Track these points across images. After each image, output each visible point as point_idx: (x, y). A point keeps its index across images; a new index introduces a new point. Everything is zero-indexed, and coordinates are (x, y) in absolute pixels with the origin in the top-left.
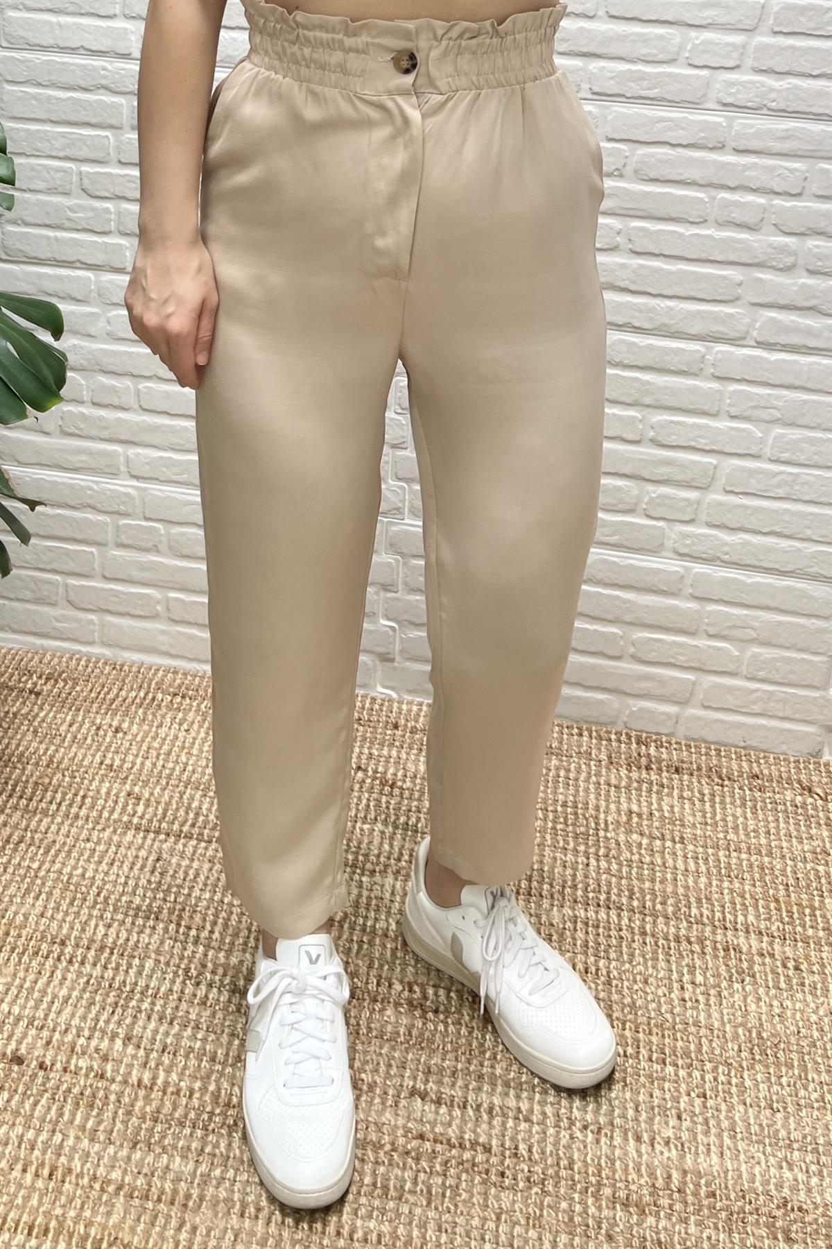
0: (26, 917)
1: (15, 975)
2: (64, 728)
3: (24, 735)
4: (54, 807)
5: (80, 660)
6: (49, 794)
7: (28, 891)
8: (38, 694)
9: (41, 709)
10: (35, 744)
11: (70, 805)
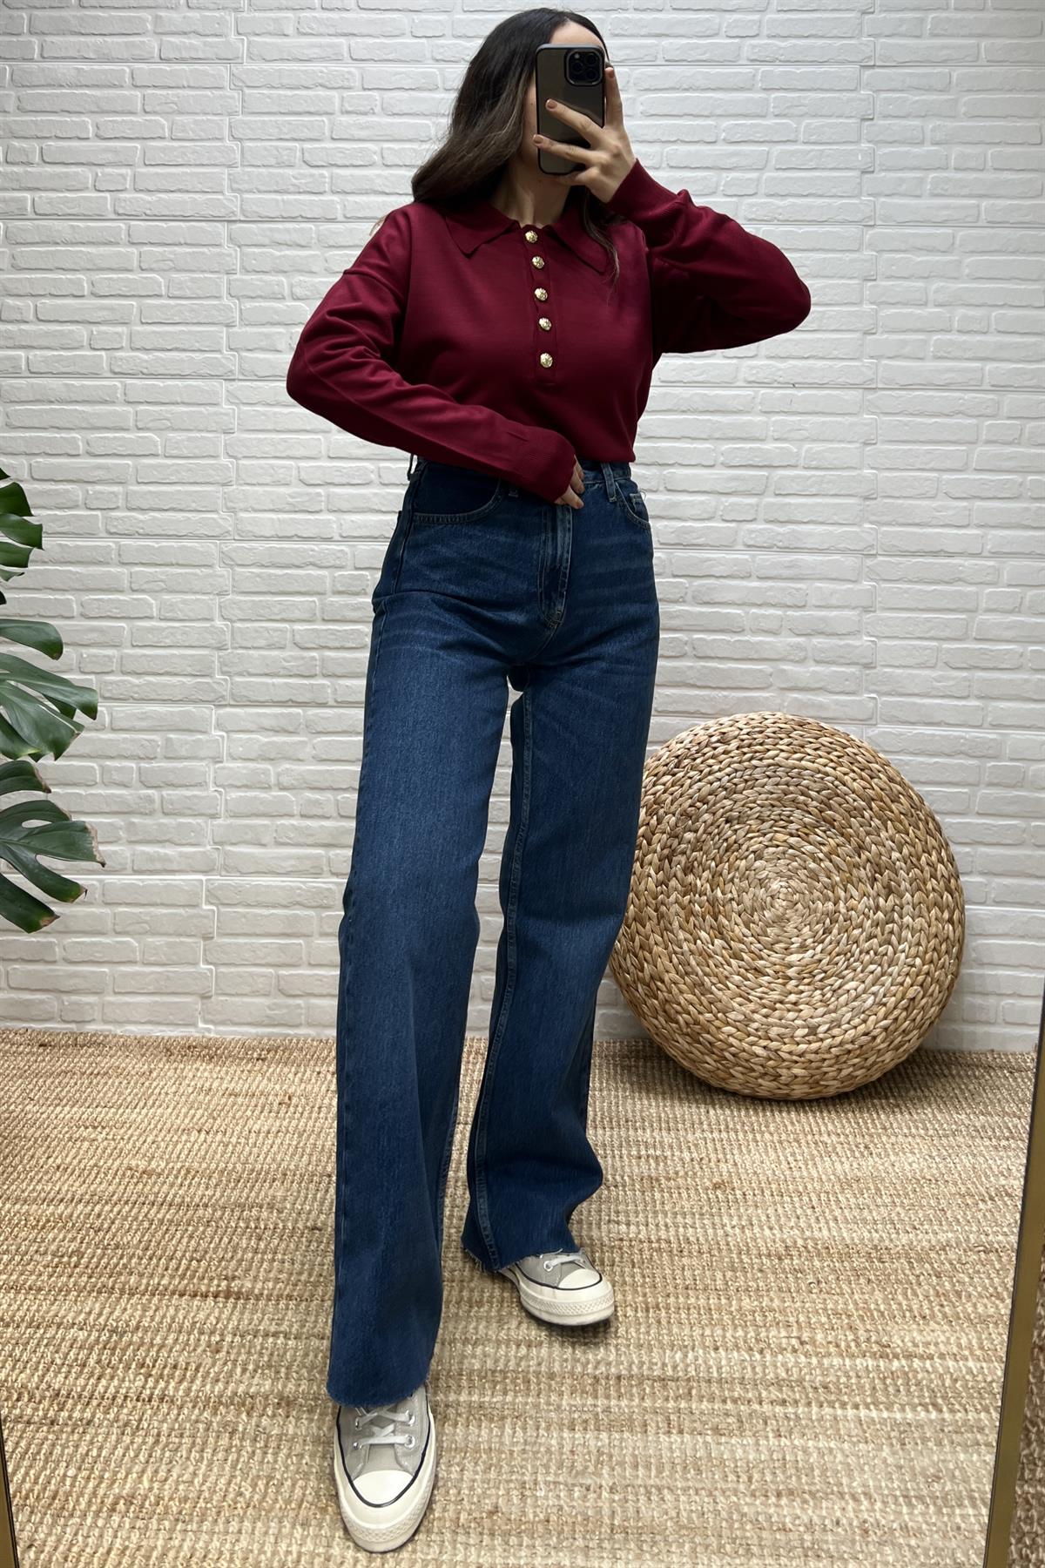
0: (297, 1166)
1: (299, 1192)
2: (291, 1076)
3: (260, 1082)
4: (297, 1115)
5: (291, 1041)
6: (292, 1109)
7: (293, 1155)
8: (263, 1060)
9: (269, 1067)
10: (271, 1085)
11: (311, 1113)
